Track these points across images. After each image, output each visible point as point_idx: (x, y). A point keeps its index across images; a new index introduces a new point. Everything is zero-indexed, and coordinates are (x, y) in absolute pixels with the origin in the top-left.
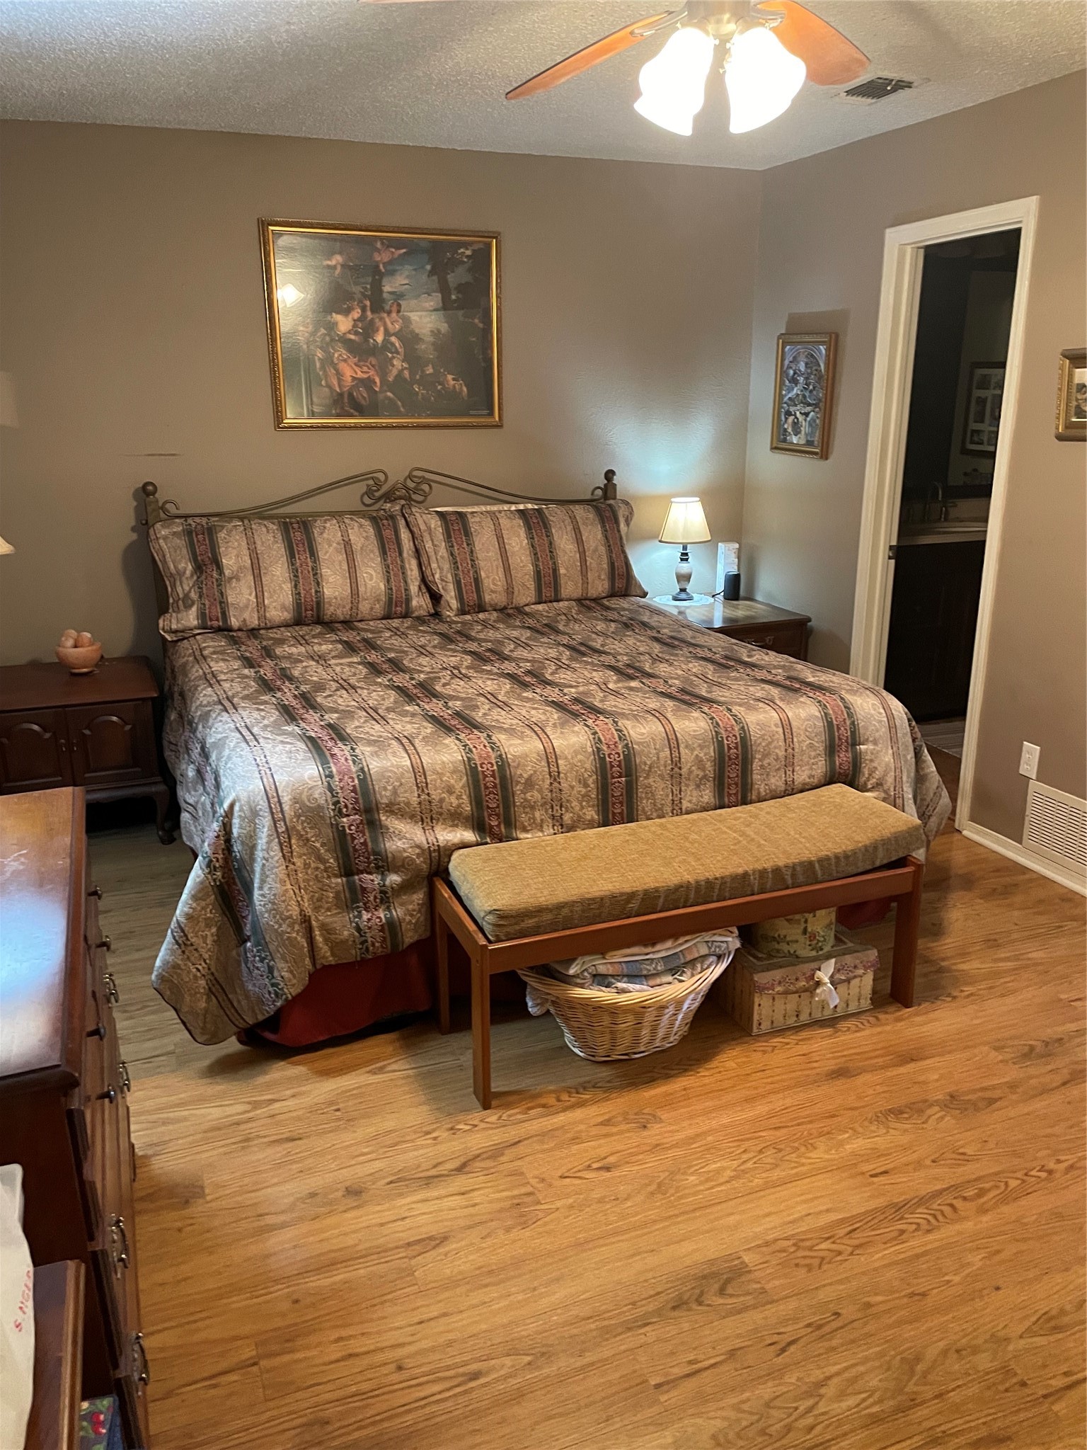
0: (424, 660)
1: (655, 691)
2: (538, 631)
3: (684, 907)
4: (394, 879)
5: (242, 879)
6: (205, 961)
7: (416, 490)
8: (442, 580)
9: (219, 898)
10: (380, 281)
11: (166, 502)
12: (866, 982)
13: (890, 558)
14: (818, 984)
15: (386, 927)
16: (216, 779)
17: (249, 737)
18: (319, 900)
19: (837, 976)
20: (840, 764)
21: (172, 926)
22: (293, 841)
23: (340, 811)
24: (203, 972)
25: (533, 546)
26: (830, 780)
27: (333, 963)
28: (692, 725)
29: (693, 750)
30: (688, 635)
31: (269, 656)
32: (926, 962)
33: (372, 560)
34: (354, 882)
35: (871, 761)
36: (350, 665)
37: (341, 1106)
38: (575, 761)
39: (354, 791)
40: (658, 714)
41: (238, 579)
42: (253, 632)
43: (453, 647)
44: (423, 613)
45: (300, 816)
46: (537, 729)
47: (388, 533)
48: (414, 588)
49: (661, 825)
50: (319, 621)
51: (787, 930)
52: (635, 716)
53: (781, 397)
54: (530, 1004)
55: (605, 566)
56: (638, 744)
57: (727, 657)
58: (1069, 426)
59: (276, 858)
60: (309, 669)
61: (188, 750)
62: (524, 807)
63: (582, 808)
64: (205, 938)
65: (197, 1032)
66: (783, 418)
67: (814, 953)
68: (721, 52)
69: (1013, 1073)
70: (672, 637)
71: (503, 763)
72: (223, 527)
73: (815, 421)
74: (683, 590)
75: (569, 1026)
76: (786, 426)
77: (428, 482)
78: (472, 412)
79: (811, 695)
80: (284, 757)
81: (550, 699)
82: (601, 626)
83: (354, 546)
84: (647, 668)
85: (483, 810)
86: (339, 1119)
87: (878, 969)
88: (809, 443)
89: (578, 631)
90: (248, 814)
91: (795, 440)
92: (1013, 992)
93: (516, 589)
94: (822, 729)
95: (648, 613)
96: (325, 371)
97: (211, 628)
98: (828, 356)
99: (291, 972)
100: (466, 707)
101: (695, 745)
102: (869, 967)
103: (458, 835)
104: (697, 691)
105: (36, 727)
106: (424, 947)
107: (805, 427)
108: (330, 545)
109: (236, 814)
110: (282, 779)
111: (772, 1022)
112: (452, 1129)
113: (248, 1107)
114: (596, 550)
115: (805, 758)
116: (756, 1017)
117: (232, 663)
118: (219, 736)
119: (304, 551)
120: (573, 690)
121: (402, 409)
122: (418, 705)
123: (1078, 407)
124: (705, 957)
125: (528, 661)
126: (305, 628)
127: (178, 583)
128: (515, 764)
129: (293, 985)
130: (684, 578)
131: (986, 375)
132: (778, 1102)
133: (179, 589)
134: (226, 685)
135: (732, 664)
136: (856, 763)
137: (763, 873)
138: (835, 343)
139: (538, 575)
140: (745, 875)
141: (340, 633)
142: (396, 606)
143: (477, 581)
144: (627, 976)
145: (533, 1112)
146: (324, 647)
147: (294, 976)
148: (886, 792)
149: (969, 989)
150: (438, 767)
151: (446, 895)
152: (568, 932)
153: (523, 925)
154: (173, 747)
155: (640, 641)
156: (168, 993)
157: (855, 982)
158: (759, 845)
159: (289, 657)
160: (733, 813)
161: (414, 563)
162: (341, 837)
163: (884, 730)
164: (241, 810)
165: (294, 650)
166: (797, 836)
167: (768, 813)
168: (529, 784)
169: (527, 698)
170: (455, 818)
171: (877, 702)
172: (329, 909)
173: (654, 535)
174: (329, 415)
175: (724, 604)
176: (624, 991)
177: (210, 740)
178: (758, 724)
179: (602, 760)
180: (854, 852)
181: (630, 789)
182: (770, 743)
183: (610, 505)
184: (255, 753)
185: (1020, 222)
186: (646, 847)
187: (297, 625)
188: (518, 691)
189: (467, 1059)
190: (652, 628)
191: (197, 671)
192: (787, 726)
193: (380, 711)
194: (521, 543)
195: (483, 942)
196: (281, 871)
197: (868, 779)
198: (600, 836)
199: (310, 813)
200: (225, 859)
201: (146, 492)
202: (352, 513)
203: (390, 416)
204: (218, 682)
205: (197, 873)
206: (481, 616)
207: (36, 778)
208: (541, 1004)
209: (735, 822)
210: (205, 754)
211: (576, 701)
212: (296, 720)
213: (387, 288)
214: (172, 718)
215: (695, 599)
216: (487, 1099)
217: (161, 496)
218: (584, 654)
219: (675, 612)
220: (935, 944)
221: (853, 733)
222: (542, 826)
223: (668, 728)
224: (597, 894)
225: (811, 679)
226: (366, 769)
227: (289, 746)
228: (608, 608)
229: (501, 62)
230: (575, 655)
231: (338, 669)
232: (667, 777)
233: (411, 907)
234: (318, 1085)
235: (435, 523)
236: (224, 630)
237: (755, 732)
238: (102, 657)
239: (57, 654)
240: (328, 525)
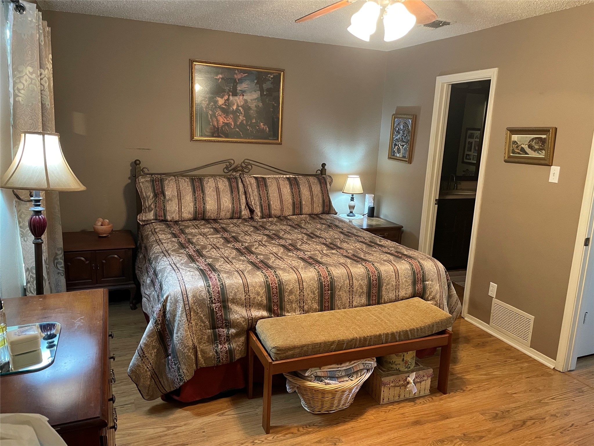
0: (247, 238)
1: (342, 255)
2: (293, 227)
3: (354, 348)
4: (233, 331)
5: (169, 328)
6: (151, 364)
7: (246, 167)
8: (255, 204)
9: (158, 337)
10: (237, 85)
11: (144, 168)
12: (427, 383)
13: (436, 204)
14: (408, 383)
15: (228, 352)
16: (160, 285)
17: (175, 268)
18: (201, 339)
19: (416, 380)
20: (418, 289)
21: (138, 348)
22: (192, 313)
23: (212, 301)
24: (149, 369)
25: (292, 192)
26: (414, 296)
27: (205, 366)
28: (358, 270)
29: (358, 281)
30: (355, 231)
31: (183, 233)
32: (452, 374)
33: (227, 195)
34: (216, 332)
35: (430, 288)
36: (216, 238)
37: (205, 430)
38: (310, 283)
39: (219, 293)
40: (344, 265)
41: (172, 201)
42: (176, 222)
43: (259, 232)
44: (246, 217)
45: (195, 303)
46: (295, 269)
47: (234, 184)
48: (243, 207)
49: (344, 312)
50: (203, 219)
51: (396, 359)
52: (334, 265)
53: (393, 138)
54: (288, 388)
55: (321, 201)
56: (336, 277)
57: (371, 242)
58: (510, 157)
59: (184, 321)
60: (199, 239)
61: (147, 272)
62: (288, 302)
63: (312, 303)
64: (151, 354)
65: (144, 395)
66: (393, 146)
67: (406, 369)
68: (383, 11)
69: (490, 425)
70: (348, 232)
71: (280, 283)
72: (167, 179)
73: (406, 148)
74: (351, 212)
75: (303, 398)
76: (394, 150)
77: (251, 165)
78: (270, 138)
79: (406, 260)
80: (190, 277)
81: (300, 256)
82: (319, 226)
83: (220, 189)
84: (339, 245)
85: (271, 303)
86: (204, 436)
87: (433, 377)
88: (404, 157)
89: (310, 227)
90: (174, 301)
91: (398, 155)
92: (488, 389)
93: (284, 209)
94: (411, 274)
95: (338, 221)
96: (212, 119)
97: (159, 220)
98: (412, 124)
99: (187, 370)
100: (265, 258)
101: (360, 279)
102: (429, 376)
103: (261, 313)
104: (359, 255)
105: (83, 259)
106: (244, 361)
107: (402, 151)
108: (210, 188)
109: (169, 301)
110: (189, 287)
111: (389, 399)
112: (253, 442)
113: (165, 429)
114: (317, 195)
115: (404, 286)
116: (382, 397)
117: (167, 235)
118: (162, 267)
119: (200, 190)
120: (309, 253)
121: (242, 136)
122: (245, 257)
123: (513, 150)
124: (362, 370)
125: (290, 240)
126: (198, 222)
127: (146, 201)
128: (286, 284)
129: (188, 376)
130: (352, 207)
131: (472, 133)
132: (392, 435)
133: (147, 203)
134: (165, 245)
135: (373, 245)
136: (424, 289)
137: (387, 335)
138: (415, 119)
139: (294, 203)
140: (380, 335)
141: (212, 224)
142: (235, 214)
143: (269, 205)
144: (329, 377)
145: (288, 436)
146: (205, 230)
147: (188, 372)
148: (436, 301)
149: (470, 387)
150: (254, 284)
151: (254, 339)
152: (306, 358)
153: (287, 354)
154: (140, 269)
155: (335, 233)
156: (134, 377)
157: (423, 383)
158: (385, 323)
159: (191, 234)
160: (374, 308)
161: (244, 197)
162: (212, 312)
163: (436, 276)
164: (171, 299)
165: (193, 231)
166: (401, 319)
167: (389, 309)
168: (291, 292)
169: (290, 256)
170: (259, 306)
171: (433, 264)
172: (204, 343)
173: (341, 190)
174: (213, 136)
175: (367, 218)
176: (328, 384)
177: (158, 269)
178: (385, 271)
179: (321, 283)
180: (424, 327)
181: (332, 296)
182: (390, 279)
183: (323, 177)
184: (178, 275)
185: (491, 77)
186: (338, 321)
187: (194, 220)
188: (286, 252)
189: (260, 410)
190: (340, 228)
191: (153, 238)
192: (397, 272)
193: (229, 259)
194: (288, 191)
195: (270, 361)
196: (186, 326)
197: (429, 296)
198: (319, 316)
199: (199, 302)
200: (163, 320)
201: (136, 163)
202: (219, 175)
203: (237, 138)
204: (162, 243)
205: (150, 326)
206: (270, 219)
207: (81, 280)
208: (293, 388)
209: (375, 312)
210: (156, 274)
211: (310, 258)
212: (195, 261)
213: (239, 88)
214: (140, 257)
215: (356, 216)
216: (268, 429)
217: (142, 166)
218: (313, 238)
219: (348, 221)
220: (455, 367)
221: (423, 276)
222: (295, 311)
223: (348, 271)
224: (319, 341)
225: (406, 253)
226: (224, 284)
227: (192, 273)
228: (321, 219)
229: (291, 7)
230: (309, 238)
231: (212, 240)
232: (347, 292)
233: (239, 343)
234: (195, 420)
235: (253, 181)
236: (165, 221)
237: (384, 275)
238: (112, 230)
239: (94, 228)
240: (210, 180)
